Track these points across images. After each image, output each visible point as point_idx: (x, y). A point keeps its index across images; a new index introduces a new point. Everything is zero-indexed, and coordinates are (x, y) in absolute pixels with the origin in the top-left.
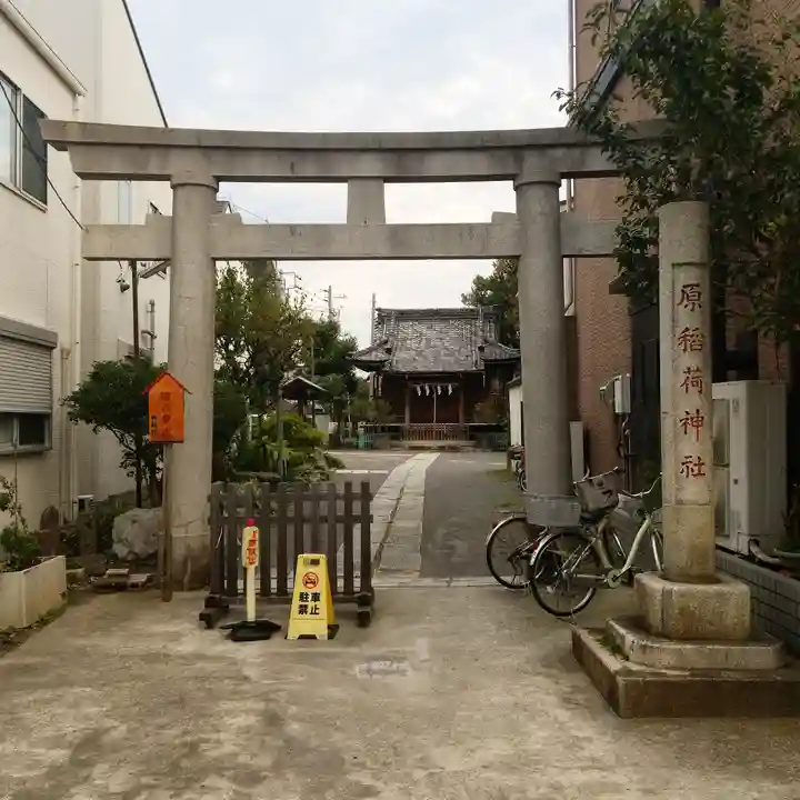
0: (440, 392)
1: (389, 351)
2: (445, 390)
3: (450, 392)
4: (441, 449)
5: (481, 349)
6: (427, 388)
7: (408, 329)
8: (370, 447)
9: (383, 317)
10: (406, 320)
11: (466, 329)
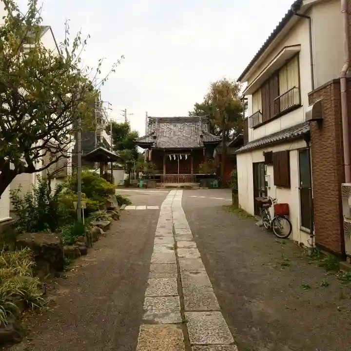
0: (181, 158)
1: (155, 138)
2: (184, 157)
3: (186, 158)
4: (182, 187)
5: (201, 136)
6: (174, 156)
7: (164, 126)
8: (145, 187)
9: (152, 121)
10: (163, 123)
11: (193, 126)
